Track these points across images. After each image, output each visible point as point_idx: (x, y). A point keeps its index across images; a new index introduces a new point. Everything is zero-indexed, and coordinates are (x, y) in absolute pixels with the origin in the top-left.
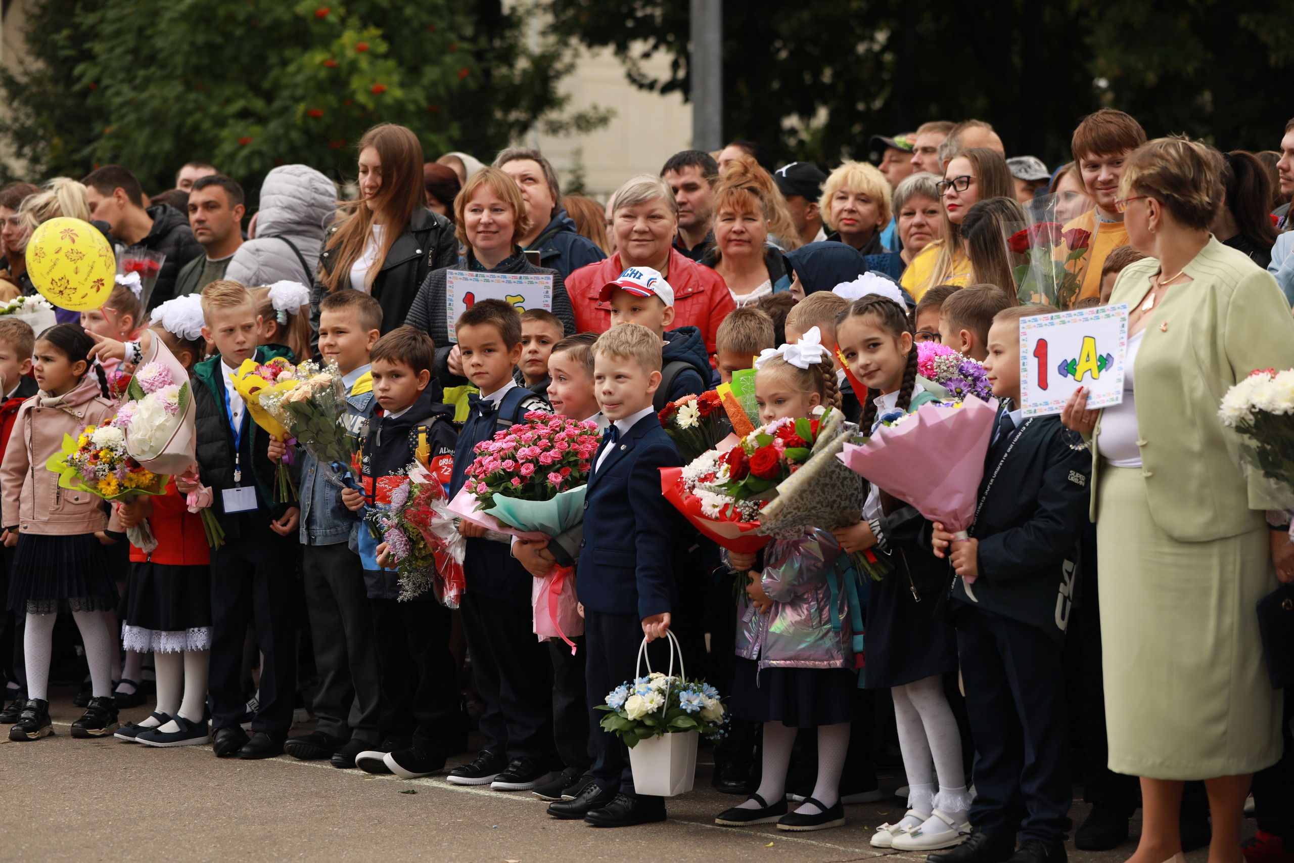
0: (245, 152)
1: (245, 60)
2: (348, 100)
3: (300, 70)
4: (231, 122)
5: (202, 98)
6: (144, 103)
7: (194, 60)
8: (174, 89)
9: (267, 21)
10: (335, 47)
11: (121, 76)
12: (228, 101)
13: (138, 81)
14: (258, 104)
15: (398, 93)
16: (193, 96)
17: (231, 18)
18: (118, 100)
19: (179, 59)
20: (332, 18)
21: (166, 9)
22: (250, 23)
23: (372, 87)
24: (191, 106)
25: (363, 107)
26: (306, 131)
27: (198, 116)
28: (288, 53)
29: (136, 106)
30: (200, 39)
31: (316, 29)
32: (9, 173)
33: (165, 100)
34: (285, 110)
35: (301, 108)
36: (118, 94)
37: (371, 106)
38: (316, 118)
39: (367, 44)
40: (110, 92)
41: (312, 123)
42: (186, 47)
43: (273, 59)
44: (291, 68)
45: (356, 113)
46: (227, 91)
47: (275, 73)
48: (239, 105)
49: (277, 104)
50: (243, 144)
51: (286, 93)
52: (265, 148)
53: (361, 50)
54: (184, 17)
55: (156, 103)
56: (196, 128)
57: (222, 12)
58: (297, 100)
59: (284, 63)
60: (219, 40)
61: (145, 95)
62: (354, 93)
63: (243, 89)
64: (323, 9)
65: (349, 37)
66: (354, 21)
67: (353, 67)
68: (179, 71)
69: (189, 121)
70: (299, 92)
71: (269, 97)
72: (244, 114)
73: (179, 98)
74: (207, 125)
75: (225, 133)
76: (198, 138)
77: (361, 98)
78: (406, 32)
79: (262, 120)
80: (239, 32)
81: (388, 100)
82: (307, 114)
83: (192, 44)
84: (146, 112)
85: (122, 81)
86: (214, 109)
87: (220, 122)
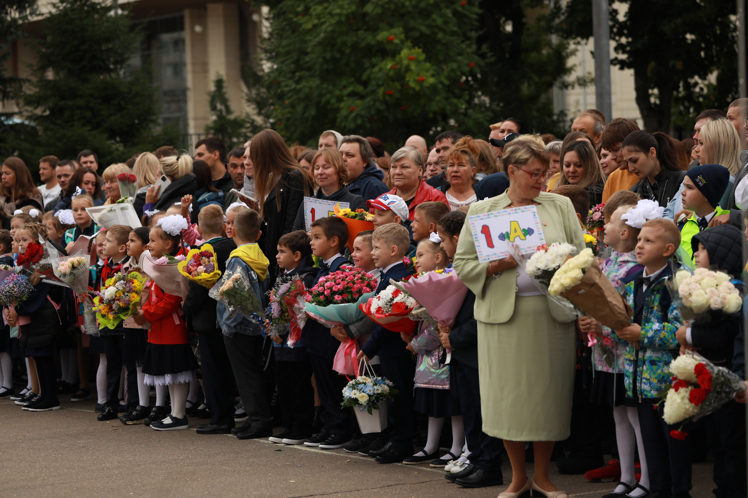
0: (353, 115)
1: (353, 65)
2: (405, 85)
3: (380, 70)
4: (345, 98)
5: (330, 87)
6: (299, 90)
7: (325, 67)
8: (315, 82)
9: (363, 45)
10: (397, 58)
11: (289, 76)
12: (345, 87)
13: (296, 78)
14: (360, 89)
15: (432, 80)
16: (325, 86)
17: (344, 44)
18: (287, 89)
19: (317, 67)
20: (396, 41)
21: (310, 40)
22: (354, 47)
23: (417, 78)
24: (324, 91)
25: (414, 89)
26: (385, 102)
27: (328, 96)
28: (374, 60)
29: (297, 91)
30: (328, 56)
31: (389, 47)
32: (255, 123)
33: (311, 88)
34: (373, 92)
35: (381, 90)
36: (287, 86)
37: (417, 88)
38: (390, 95)
39: (414, 56)
40: (283, 84)
41: (388, 98)
42: (321, 60)
43: (367, 64)
44: (376, 69)
45: (411, 92)
46: (344, 82)
47: (368, 71)
48: (350, 89)
49: (370, 88)
50: (352, 111)
51: (374, 83)
52: (363, 113)
53: (411, 59)
54: (320, 44)
55: (306, 90)
56: (328, 102)
57: (339, 41)
58: (379, 86)
59: (373, 66)
60: (337, 55)
61: (299, 86)
62: (408, 82)
63: (352, 80)
64: (391, 37)
65: (405, 52)
66: (409, 43)
67: (408, 69)
68: (317, 73)
69: (324, 100)
70: (380, 82)
71: (365, 84)
72: (353, 94)
73: (318, 87)
74: (333, 101)
75: (342, 105)
76: (329, 107)
77: (412, 84)
78: (439, 47)
79: (362, 97)
80: (348, 51)
81: (426, 84)
82: (384, 93)
83: (324, 58)
84: (302, 95)
85: (290, 78)
86: (337, 92)
87: (340, 99)
